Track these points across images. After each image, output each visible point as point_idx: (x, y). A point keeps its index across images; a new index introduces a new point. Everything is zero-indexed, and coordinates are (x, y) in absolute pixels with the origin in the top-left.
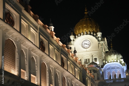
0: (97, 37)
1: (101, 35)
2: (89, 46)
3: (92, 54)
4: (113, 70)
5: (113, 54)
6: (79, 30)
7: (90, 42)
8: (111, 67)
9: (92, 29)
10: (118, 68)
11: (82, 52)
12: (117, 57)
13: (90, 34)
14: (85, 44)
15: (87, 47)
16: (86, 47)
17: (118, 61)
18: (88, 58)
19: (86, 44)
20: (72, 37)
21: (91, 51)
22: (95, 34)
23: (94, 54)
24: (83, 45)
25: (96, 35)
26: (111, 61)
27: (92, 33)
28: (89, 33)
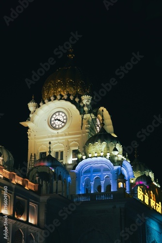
0: (82, 105)
1: (90, 101)
2: (63, 124)
3: (68, 141)
4: (96, 175)
5: (99, 141)
6: (48, 91)
7: (66, 115)
8: (92, 167)
9: (74, 89)
10: (106, 170)
11: (49, 137)
12: (108, 147)
13: (68, 100)
14: (55, 120)
15: (60, 126)
16: (57, 127)
17: (108, 155)
18: (61, 149)
19: (59, 120)
20: (31, 106)
21: (66, 135)
22: (77, 100)
23: (72, 141)
24: (53, 122)
25: (81, 101)
26: (93, 155)
27: (71, 98)
28: (66, 97)
